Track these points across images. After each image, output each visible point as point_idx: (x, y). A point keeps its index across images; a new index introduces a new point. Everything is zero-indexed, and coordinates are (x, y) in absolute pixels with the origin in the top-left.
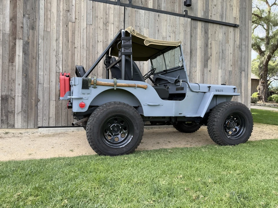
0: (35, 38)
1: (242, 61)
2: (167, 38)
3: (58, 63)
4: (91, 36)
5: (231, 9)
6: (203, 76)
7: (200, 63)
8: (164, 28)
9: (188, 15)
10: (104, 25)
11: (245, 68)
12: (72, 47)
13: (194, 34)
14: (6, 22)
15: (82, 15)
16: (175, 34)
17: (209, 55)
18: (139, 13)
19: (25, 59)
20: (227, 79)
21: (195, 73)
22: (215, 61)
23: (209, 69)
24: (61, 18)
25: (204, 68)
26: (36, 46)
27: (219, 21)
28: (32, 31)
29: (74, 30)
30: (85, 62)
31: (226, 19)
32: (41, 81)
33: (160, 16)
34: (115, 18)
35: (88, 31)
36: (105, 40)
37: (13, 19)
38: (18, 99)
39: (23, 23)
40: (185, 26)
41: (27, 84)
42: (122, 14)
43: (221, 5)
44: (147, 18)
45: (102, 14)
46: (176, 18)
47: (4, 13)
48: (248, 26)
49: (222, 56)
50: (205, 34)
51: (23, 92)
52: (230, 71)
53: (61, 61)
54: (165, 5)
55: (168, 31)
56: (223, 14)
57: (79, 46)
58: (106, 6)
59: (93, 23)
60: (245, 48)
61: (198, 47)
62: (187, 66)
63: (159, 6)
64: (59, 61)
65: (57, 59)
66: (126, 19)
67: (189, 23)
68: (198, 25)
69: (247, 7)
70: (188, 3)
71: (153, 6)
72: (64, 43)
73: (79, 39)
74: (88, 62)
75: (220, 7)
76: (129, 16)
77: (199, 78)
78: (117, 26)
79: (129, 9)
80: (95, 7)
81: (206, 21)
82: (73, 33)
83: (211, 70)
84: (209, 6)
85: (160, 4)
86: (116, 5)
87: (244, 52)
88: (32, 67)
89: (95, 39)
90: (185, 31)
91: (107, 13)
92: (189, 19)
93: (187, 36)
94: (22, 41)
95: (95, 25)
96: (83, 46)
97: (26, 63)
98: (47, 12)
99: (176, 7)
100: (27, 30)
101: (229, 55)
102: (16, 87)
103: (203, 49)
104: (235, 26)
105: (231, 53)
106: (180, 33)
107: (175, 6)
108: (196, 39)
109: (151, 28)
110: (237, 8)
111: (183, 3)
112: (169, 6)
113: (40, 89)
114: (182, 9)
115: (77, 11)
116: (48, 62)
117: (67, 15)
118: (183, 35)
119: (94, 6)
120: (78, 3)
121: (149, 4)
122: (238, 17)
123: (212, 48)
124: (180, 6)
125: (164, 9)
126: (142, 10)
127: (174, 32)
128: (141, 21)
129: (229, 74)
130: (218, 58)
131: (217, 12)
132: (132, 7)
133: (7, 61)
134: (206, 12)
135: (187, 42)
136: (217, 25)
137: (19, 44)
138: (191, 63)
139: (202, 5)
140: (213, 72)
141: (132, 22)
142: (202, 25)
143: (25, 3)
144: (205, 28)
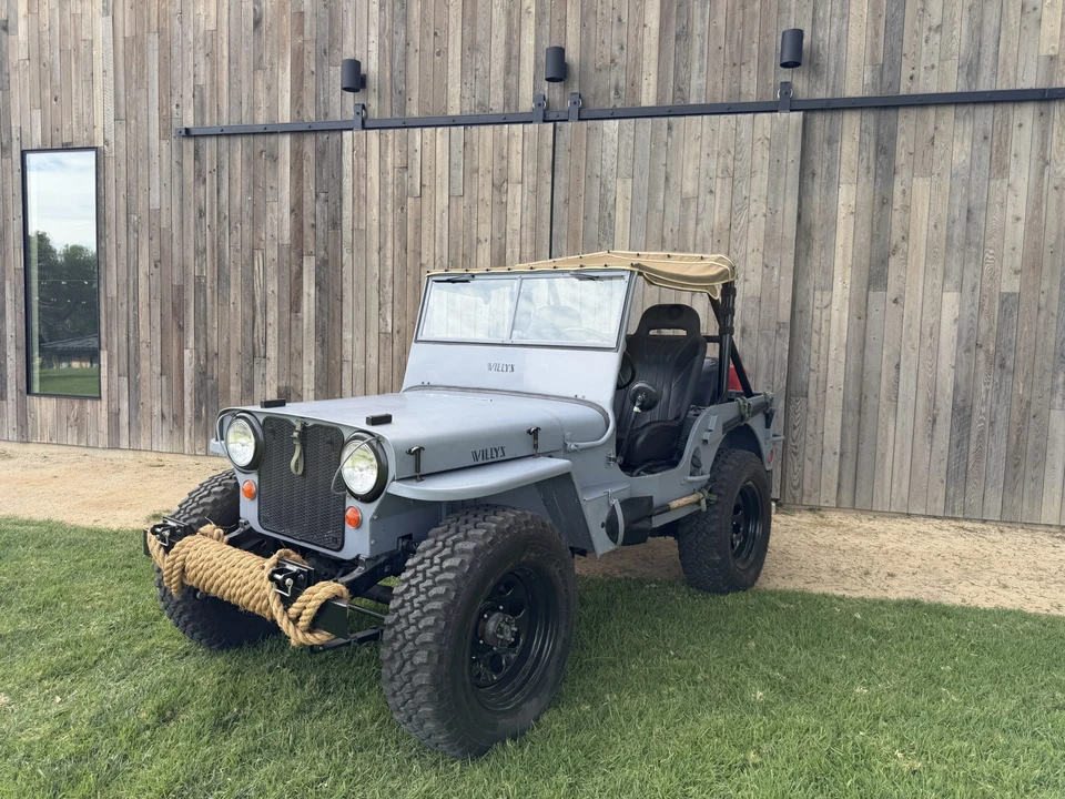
2: (700, 199)
3: (382, 309)
4: (461, 228)
5: (1030, 22)
6: (862, 321)
7: (849, 274)
8: (691, 165)
9: (800, 97)
10: (496, 192)
12: (415, 265)
13: (826, 165)
14: (284, 218)
15: (438, 173)
16: (733, 181)
17: (896, 234)
18: (599, 132)
19: (320, 301)
20: (990, 329)
21: (825, 313)
22: (923, 258)
23: (892, 293)
24: (390, 191)
25: (868, 290)
27: (952, 89)
28: (332, 231)
29: (419, 217)
31: (994, 75)
32: (347, 355)
33: (675, 127)
34: (525, 163)
35: (453, 214)
36: (496, 235)
37: (297, 209)
39: (315, 216)
40: (774, 144)
41: (326, 361)
42: (547, 146)
43: (970, 21)
44: (628, 144)
45: (489, 159)
46: (738, 123)
47: (280, 196)
49: (967, 237)
50: (877, 157)
51: (317, 379)
52: (1010, 295)
53: (390, 304)
54: (704, 81)
55: (703, 175)
56: (979, 54)
57: (432, 258)
58: (501, 134)
59: (466, 189)
61: (842, 212)
63: (680, 90)
64: (386, 303)
65: (381, 298)
66: (559, 162)
67: (792, 129)
68: (846, 130)
71: (658, 97)
72: (395, 255)
73: (432, 241)
75: (961, 28)
76: (570, 151)
77: (840, 330)
78: (531, 189)
79: (568, 127)
80: (472, 144)
81: (885, 105)
82: (418, 227)
83: (903, 298)
84: (901, 40)
85: (683, 84)
86: (531, 122)
88: (333, 320)
89: (471, 236)
90: (776, 165)
91: (505, 154)
92: (796, 113)
93: (783, 179)
94: (313, 257)
96: (441, 257)
97: (321, 310)
98: (359, 180)
99: (745, 79)
100: (324, 231)
101: (1003, 228)
102: (305, 368)
103: (868, 218)
104: (1046, 97)
105: (1018, 219)
106: (753, 172)
107: (744, 73)
108: (832, 183)
109: (641, 174)
111: (774, 59)
112: (720, 80)
113: (346, 373)
114: (771, 81)
115: (427, 163)
116: (362, 307)
117: (402, 178)
118: (766, 177)
119: (467, 141)
120: (428, 142)
121: (644, 91)
123: (913, 208)
124: (765, 67)
125: (700, 96)
126: (612, 121)
127: (730, 175)
128: (608, 159)
129: (1001, 309)
130: (943, 246)
131: (944, 52)
132: (580, 119)
133: (286, 308)
134: (886, 69)
135: (781, 200)
136: (941, 110)
137: (309, 266)
138: (808, 275)
139: (869, 43)
140: (912, 302)
141: (578, 167)
142: (864, 124)
143: (318, 165)
144: (878, 132)
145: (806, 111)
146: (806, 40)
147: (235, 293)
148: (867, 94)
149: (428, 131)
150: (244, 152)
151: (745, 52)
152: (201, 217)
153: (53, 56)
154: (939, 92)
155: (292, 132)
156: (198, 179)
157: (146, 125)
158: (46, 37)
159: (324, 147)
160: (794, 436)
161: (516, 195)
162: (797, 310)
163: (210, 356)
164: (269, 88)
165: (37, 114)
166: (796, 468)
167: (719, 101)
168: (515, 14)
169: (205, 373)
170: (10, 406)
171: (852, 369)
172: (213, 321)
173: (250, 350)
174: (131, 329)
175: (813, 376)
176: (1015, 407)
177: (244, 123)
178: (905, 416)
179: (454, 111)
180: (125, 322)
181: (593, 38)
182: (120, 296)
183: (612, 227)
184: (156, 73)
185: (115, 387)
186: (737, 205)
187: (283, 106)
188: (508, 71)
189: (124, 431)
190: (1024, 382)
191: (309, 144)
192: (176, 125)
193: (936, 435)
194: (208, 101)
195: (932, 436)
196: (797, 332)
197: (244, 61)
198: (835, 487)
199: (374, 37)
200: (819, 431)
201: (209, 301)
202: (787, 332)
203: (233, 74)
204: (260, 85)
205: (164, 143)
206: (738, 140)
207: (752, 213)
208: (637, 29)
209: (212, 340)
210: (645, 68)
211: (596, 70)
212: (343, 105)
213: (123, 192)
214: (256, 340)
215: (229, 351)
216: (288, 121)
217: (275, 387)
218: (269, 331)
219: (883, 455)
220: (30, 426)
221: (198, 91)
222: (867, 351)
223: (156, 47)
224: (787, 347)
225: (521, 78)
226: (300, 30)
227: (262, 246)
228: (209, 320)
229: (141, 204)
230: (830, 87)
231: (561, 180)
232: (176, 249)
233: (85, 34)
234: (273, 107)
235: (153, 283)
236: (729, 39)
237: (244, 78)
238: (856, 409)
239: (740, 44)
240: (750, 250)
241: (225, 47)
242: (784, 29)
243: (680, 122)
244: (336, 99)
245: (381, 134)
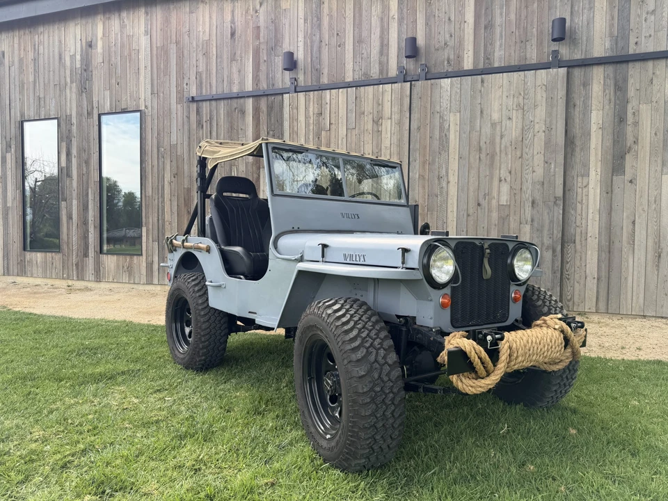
2: (504, 124)
6: (609, 195)
7: (599, 166)
8: (496, 103)
9: (564, 59)
10: (375, 125)
13: (583, 99)
15: (340, 116)
16: (524, 111)
17: (630, 142)
18: (439, 86)
21: (585, 190)
22: (648, 154)
23: (628, 176)
24: (311, 128)
25: (612, 175)
29: (329, 139)
33: (485, 81)
34: (393, 107)
35: (349, 139)
36: (375, 151)
40: (550, 88)
42: (406, 96)
44: (457, 92)
45: (371, 105)
46: (525, 76)
47: (246, 134)
50: (615, 93)
54: (503, 52)
55: (504, 109)
58: (378, 91)
59: (357, 124)
61: (594, 128)
62: (557, 176)
63: (488, 59)
66: (414, 105)
67: (560, 78)
68: (595, 75)
71: (474, 64)
76: (420, 98)
77: (595, 200)
78: (396, 122)
79: (419, 84)
80: (360, 98)
81: (619, 60)
83: (635, 179)
84: (629, 21)
85: (490, 55)
86: (396, 83)
90: (550, 102)
91: (380, 102)
92: (562, 69)
93: (555, 109)
95: (359, 129)
98: (293, 122)
99: (529, 50)
103: (611, 131)
106: (536, 106)
107: (528, 47)
108: (587, 110)
109: (465, 110)
111: (549, 34)
112: (513, 52)
114: (546, 50)
115: (333, 111)
117: (319, 120)
118: (544, 108)
119: (357, 96)
120: (334, 97)
121: (465, 60)
123: (641, 123)
124: (541, 43)
125: (501, 62)
126: (446, 79)
127: (520, 107)
128: (444, 101)
130: (661, 146)
131: (657, 27)
132: (426, 79)
134: (619, 39)
135: (554, 122)
136: (657, 62)
137: (263, 174)
138: (573, 168)
139: (608, 24)
140: (642, 182)
141: (425, 107)
142: (606, 73)
143: (269, 115)
144: (615, 78)
145: (569, 67)
146: (568, 24)
148: (608, 55)
149: (333, 91)
150: (225, 108)
151: (529, 34)
153: (117, 60)
154: (655, 51)
155: (253, 96)
156: (199, 126)
157: (168, 96)
158: (113, 49)
159: (272, 102)
160: (567, 268)
161: (387, 126)
162: (567, 189)
164: (239, 71)
165: (107, 93)
166: (569, 288)
167: (513, 64)
168: (386, 19)
170: (90, 261)
171: (604, 225)
174: (160, 214)
175: (578, 230)
178: (640, 254)
179: (349, 79)
180: (156, 210)
181: (433, 30)
182: (154, 195)
183: (448, 142)
184: (175, 66)
185: (150, 248)
186: (526, 126)
187: (248, 81)
188: (381, 53)
189: (156, 274)
191: (263, 103)
192: (186, 95)
193: (661, 265)
194: (204, 81)
195: (658, 266)
196: (567, 202)
197: (225, 56)
198: (595, 300)
199: (301, 38)
200: (583, 265)
202: (561, 203)
203: (219, 64)
204: (235, 70)
205: (179, 106)
206: (526, 87)
207: (536, 131)
208: (460, 24)
210: (466, 47)
211: (436, 50)
212: (283, 79)
213: (156, 135)
216: (251, 90)
219: (626, 279)
220: (101, 272)
221: (198, 74)
222: (613, 214)
223: (175, 52)
224: (561, 212)
225: (390, 57)
226: (258, 37)
227: (236, 163)
229: (166, 141)
230: (584, 52)
231: (415, 116)
232: (186, 167)
233: (134, 46)
234: (242, 83)
235: (173, 187)
236: (518, 27)
237: (225, 65)
238: (607, 250)
239: (525, 29)
240: (535, 153)
241: (214, 49)
242: (553, 18)
243: (489, 78)
244: (279, 75)
245: (306, 95)
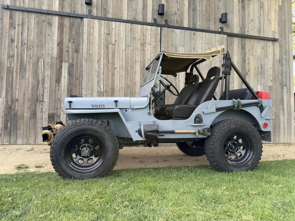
0: (79, 60)
1: (283, 76)
3: (99, 83)
4: (129, 57)
5: (269, 23)
7: (237, 80)
8: (200, 46)
9: (224, 31)
10: (142, 46)
11: (286, 84)
12: (112, 68)
13: (231, 50)
14: (54, 47)
15: (121, 37)
17: (247, 71)
18: (174, 32)
19: (70, 79)
22: (253, 76)
24: (103, 41)
25: (242, 84)
26: (80, 67)
27: (256, 35)
28: (76, 54)
29: (114, 51)
30: (124, 81)
31: (264, 33)
33: (195, 34)
34: (151, 38)
35: (127, 52)
36: (142, 60)
37: (60, 44)
38: (63, 117)
39: (68, 47)
40: (221, 42)
42: (159, 34)
43: (258, 20)
44: (183, 37)
45: (139, 35)
46: (211, 35)
47: (52, 38)
48: (289, 40)
49: (261, 71)
50: (242, 50)
52: (271, 86)
53: (103, 81)
54: (200, 23)
55: (203, 48)
56: (261, 28)
57: (119, 66)
58: (143, 28)
59: (131, 44)
60: (286, 62)
61: (235, 63)
63: (194, 24)
64: (100, 81)
65: (99, 79)
66: (162, 39)
67: (225, 39)
68: (235, 41)
69: (287, 20)
70: (224, 20)
71: (188, 25)
72: (104, 64)
73: (119, 60)
74: (126, 81)
75: (257, 21)
76: (165, 36)
78: (153, 46)
79: (165, 29)
80: (133, 30)
81: (243, 36)
82: (113, 55)
84: (245, 22)
85: (195, 23)
86: (153, 26)
87: (285, 66)
88: (75, 87)
89: (133, 60)
91: (145, 35)
92: (225, 35)
94: (67, 63)
95: (133, 47)
96: (122, 66)
97: (70, 83)
98: (90, 36)
100: (72, 53)
101: (268, 70)
103: (241, 65)
104: (274, 40)
105: (271, 68)
107: (211, 23)
108: (232, 55)
109: (187, 46)
110: (275, 22)
111: (218, 20)
112: (204, 24)
114: (217, 26)
115: (117, 34)
116: (91, 82)
117: (107, 37)
119: (132, 28)
120: (118, 26)
121: (185, 23)
122: (277, 31)
123: (250, 63)
124: (215, 23)
125: (200, 27)
126: (178, 30)
128: (177, 40)
129: (269, 90)
130: (257, 73)
131: (254, 27)
132: (168, 28)
133: (54, 82)
134: (242, 28)
136: (254, 40)
137: (65, 66)
139: (238, 21)
141: (168, 42)
142: (239, 41)
143: (71, 29)
144: (242, 43)
145: (228, 35)
147: (29, 74)
148: (239, 33)
149: (117, 23)
150: (36, 19)
151: (210, 17)
152: (12, 42)
155: (59, 15)
156: (11, 27)
159: (73, 22)
161: (149, 48)
163: (14, 101)
167: (205, 29)
169: (10, 108)
172: (16, 85)
173: (36, 98)
176: (274, 114)
177: (36, 8)
179: (125, 18)
181: (170, 5)
187: (55, 5)
190: (275, 108)
191: (67, 21)
201: (14, 77)
206: (212, 40)
207: (216, 61)
208: (182, 5)
209: (15, 94)
210: (185, 17)
211: (171, 14)
212: (82, 9)
214: (39, 94)
215: (24, 98)
216: (58, 11)
217: (47, 113)
218: (45, 91)
225: (148, 12)
227: (43, 57)
228: (14, 85)
230: (231, 30)
231: (163, 45)
234: (50, 4)
236: (206, 13)
239: (209, 15)
243: (197, 33)
244: (79, 6)
245: (99, 21)
